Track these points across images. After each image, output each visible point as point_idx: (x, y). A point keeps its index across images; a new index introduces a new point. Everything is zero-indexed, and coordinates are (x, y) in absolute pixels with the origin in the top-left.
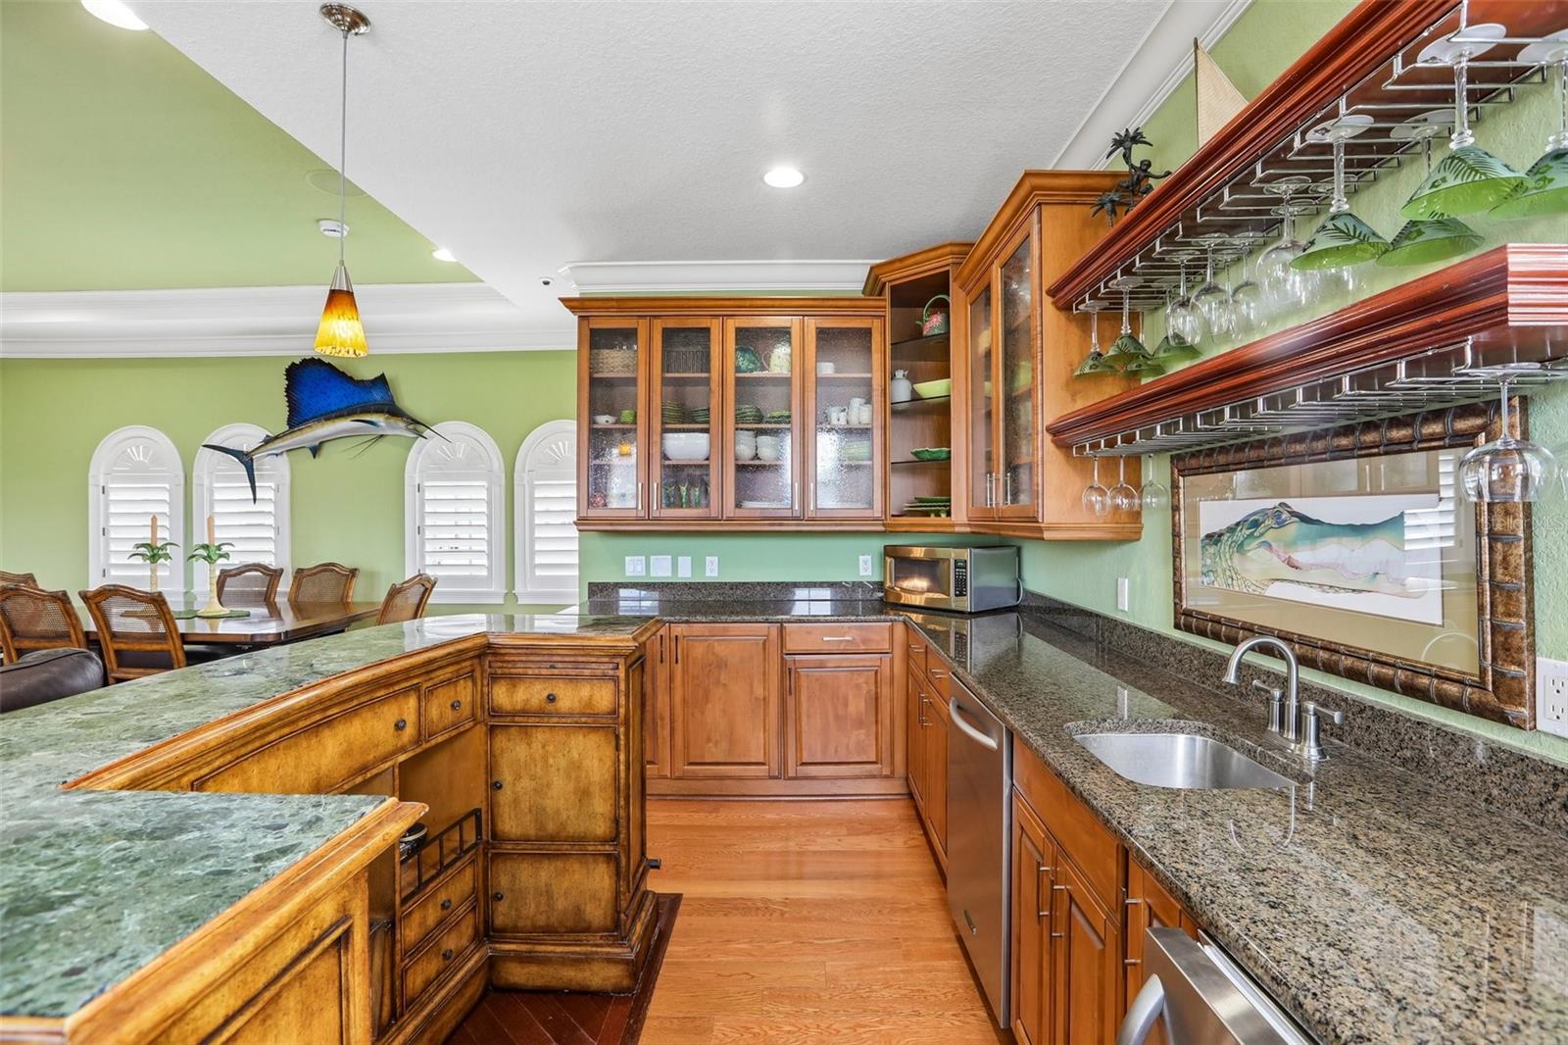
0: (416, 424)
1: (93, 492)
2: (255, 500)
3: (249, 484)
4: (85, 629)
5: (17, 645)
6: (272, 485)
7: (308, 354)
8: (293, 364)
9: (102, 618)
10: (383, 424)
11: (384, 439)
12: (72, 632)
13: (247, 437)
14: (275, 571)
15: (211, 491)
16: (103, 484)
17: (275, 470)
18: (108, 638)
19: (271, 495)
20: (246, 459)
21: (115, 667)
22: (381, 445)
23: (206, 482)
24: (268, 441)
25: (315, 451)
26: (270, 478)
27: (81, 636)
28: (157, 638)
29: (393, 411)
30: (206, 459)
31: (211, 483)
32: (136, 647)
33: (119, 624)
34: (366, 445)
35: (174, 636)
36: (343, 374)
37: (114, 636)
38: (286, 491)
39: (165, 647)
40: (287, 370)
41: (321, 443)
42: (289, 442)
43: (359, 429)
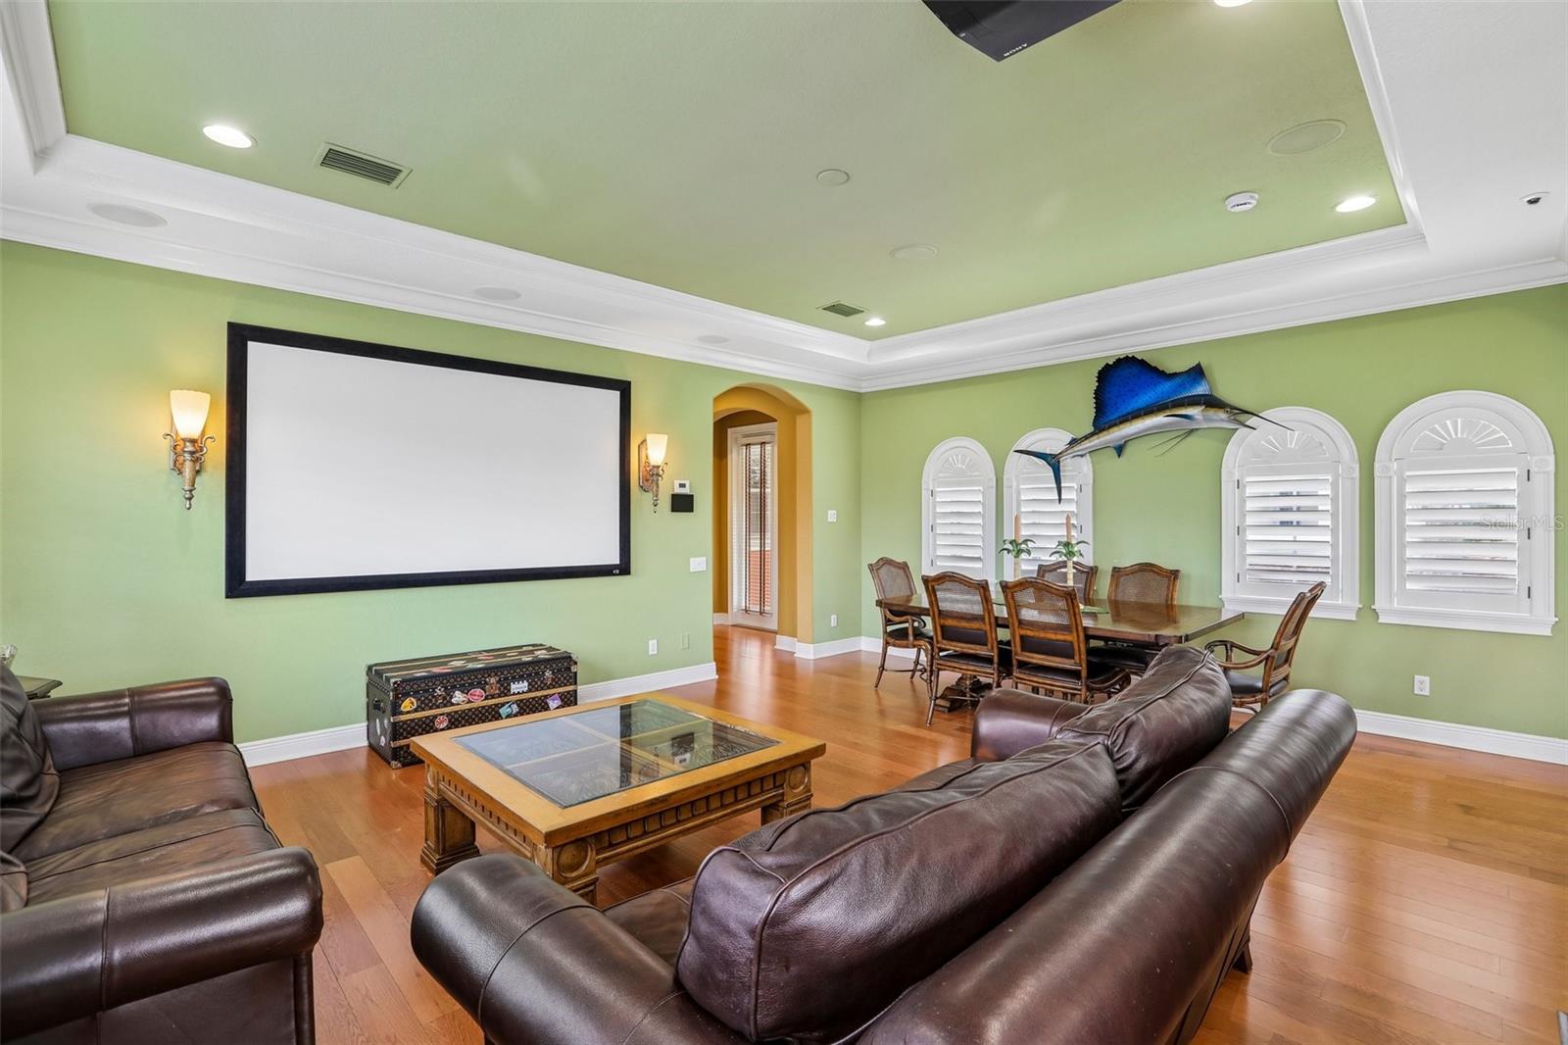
0: (1239, 414)
1: (925, 494)
2: (1060, 500)
3: (1055, 486)
4: (996, 615)
5: (942, 621)
6: (1075, 485)
7: (1122, 352)
8: (1107, 364)
9: (1014, 607)
10: (1199, 417)
11: (1195, 434)
12: (987, 616)
13: (1053, 440)
14: (1091, 568)
15: (1019, 493)
16: (931, 488)
17: (1079, 470)
18: (1017, 624)
19: (1073, 496)
20: (1053, 461)
21: (1019, 649)
22: (1192, 440)
23: (1015, 484)
24: (1074, 442)
25: (1120, 450)
26: (1072, 479)
27: (993, 620)
28: (1062, 630)
29: (1211, 402)
30: (1016, 464)
31: (1018, 486)
32: (1042, 635)
33: (1028, 614)
34: (1180, 439)
35: (1080, 628)
36: (1155, 369)
37: (1021, 622)
38: (1088, 490)
39: (1069, 638)
40: (1100, 372)
41: (1126, 442)
42: (1096, 441)
43: (1170, 424)
